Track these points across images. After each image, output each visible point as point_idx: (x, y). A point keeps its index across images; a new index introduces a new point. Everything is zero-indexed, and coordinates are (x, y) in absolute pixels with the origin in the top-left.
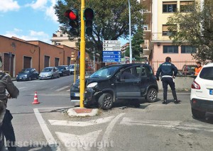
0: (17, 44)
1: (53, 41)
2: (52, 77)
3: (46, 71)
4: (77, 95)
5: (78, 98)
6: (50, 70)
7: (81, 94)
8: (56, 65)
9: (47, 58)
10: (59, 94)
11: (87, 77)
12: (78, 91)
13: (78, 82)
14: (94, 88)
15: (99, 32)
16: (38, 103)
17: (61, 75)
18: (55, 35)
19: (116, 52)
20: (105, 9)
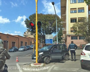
0: (9, 36)
1: (24, 35)
2: (24, 50)
3: (21, 48)
4: (35, 58)
5: (35, 59)
6: (23, 47)
7: (36, 57)
8: (26, 45)
9: (22, 42)
10: (27, 57)
11: (39, 50)
12: (35, 56)
13: (35, 52)
14: (42, 55)
16: (18, 61)
18: (25, 33)
20: (46, 22)
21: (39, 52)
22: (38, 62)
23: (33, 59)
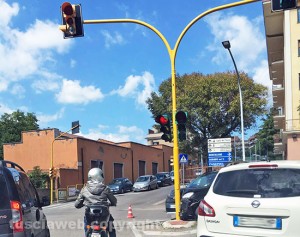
1: (149, 139)
2: (149, 188)
3: (141, 180)
4: (172, 206)
5: (174, 210)
6: (146, 179)
8: (154, 172)
9: (142, 163)
15: (204, 128)
16: (132, 217)
17: (161, 185)
18: (151, 132)
19: (225, 154)
21: (182, 192)
22: (182, 218)
23: (169, 210)
